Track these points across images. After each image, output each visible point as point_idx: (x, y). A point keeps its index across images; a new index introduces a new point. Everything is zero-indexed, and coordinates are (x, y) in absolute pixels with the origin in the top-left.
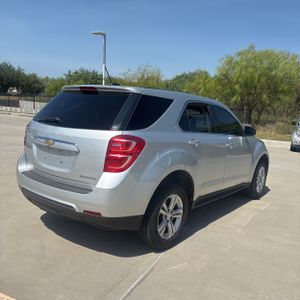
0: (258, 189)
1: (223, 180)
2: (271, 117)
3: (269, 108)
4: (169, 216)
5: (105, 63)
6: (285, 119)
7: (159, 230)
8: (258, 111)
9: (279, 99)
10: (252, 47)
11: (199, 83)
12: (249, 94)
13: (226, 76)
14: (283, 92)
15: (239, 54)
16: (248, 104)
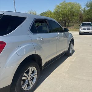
0: (71, 52)
1: (56, 52)
2: (72, 24)
3: (71, 21)
4: (29, 78)
5: (15, 10)
6: (76, 24)
7: (23, 88)
8: (68, 22)
9: (74, 18)
10: (65, 1)
11: (48, 15)
12: (65, 17)
13: (57, 12)
14: (75, 16)
15: (61, 4)
16: (65, 20)
